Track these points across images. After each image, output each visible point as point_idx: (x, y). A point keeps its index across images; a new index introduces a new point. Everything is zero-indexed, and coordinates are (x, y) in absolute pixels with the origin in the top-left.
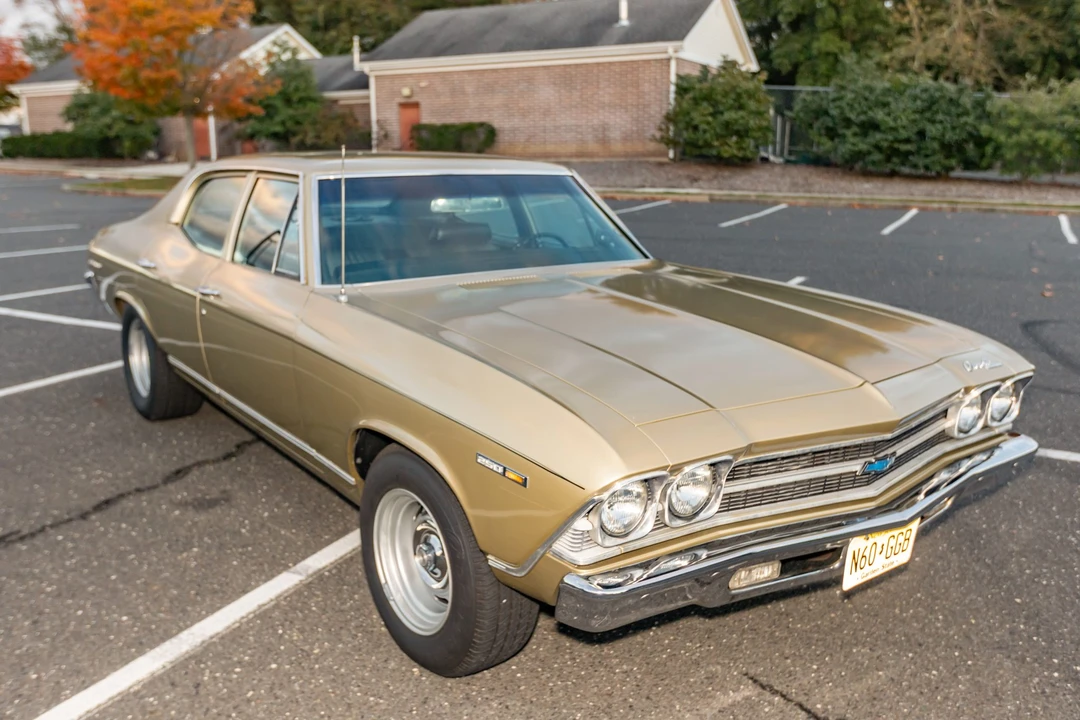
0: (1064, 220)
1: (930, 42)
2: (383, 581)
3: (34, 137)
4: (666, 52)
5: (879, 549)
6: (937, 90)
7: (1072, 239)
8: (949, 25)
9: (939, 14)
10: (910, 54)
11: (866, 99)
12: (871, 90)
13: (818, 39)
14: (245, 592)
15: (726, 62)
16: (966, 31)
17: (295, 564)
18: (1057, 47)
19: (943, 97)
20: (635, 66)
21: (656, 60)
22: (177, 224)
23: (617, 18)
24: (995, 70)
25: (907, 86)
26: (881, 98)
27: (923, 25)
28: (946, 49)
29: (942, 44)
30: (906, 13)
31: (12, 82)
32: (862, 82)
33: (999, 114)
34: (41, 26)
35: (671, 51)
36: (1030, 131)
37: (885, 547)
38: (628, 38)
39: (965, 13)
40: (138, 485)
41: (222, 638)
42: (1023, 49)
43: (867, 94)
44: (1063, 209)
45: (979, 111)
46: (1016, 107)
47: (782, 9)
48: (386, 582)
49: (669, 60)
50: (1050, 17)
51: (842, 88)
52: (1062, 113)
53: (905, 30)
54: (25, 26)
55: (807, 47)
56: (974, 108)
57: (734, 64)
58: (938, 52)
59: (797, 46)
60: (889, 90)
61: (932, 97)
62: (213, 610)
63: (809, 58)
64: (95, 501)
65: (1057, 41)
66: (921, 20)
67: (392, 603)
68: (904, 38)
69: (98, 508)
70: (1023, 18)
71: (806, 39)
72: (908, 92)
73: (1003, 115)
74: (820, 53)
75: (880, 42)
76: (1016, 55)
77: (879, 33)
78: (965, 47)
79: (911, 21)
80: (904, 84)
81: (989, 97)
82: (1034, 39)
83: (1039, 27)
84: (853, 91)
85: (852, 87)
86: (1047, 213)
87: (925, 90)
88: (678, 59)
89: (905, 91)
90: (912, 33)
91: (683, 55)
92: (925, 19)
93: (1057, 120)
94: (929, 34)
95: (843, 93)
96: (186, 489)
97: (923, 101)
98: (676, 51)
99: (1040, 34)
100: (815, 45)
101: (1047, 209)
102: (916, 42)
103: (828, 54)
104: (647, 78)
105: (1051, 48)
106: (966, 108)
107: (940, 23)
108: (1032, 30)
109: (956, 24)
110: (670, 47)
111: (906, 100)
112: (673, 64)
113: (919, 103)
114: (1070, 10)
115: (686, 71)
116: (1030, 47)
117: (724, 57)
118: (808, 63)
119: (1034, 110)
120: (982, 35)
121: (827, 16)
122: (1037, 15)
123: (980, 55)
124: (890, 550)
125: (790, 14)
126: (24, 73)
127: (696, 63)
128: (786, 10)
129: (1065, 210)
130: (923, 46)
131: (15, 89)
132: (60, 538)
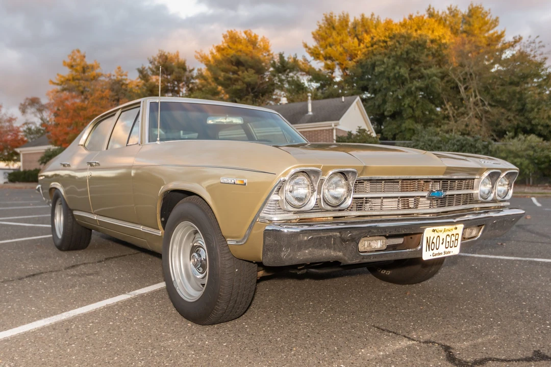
0: (534, 200)
1: (459, 122)
2: (173, 279)
3: (25, 172)
4: (331, 126)
5: (441, 241)
6: (464, 140)
7: (539, 205)
8: (468, 115)
9: (462, 110)
10: (450, 128)
11: (430, 145)
12: (432, 141)
13: (404, 123)
14: (100, 301)
15: (360, 129)
16: (476, 117)
17: (129, 292)
18: (521, 124)
19: (466, 143)
20: (316, 133)
21: (326, 130)
22: (82, 145)
23: (307, 112)
24: (492, 136)
25: (449, 139)
26: (437, 145)
27: (455, 115)
28: (467, 126)
29: (465, 123)
30: (447, 109)
31: (17, 147)
32: (427, 137)
33: (496, 151)
34: (33, 123)
35: (333, 125)
36: (512, 159)
37: (445, 240)
38: (312, 120)
39: (474, 109)
40: (51, 270)
41: (85, 314)
42: (504, 124)
43: (430, 143)
44: (533, 194)
45: (486, 150)
46: (504, 147)
47: (386, 109)
48: (175, 280)
49: (332, 129)
50: (516, 111)
51: (418, 140)
52: (526, 150)
53: (447, 117)
54: (26, 124)
55: (400, 126)
56: (483, 149)
57: (364, 130)
58: (463, 127)
59: (395, 126)
60: (441, 141)
61: (462, 143)
62: (82, 306)
63: (401, 132)
64: (27, 274)
65: (521, 121)
66: (454, 113)
67: (178, 291)
68: (446, 121)
69: (29, 276)
70: (503, 110)
71: (399, 122)
72: (450, 141)
73: (498, 152)
74: (406, 129)
75: (435, 123)
76: (501, 128)
77: (434, 120)
78: (476, 125)
79: (449, 113)
80: (447, 138)
81: (490, 143)
82: (510, 121)
83: (511, 115)
84: (423, 142)
85: (422, 140)
86: (525, 197)
87: (458, 141)
88: (336, 129)
89: (448, 141)
90: (450, 119)
91: (339, 127)
92: (456, 112)
93: (525, 153)
94: (458, 119)
95: (418, 142)
96: (76, 271)
97: (458, 145)
98: (335, 126)
99: (512, 118)
100: (403, 125)
101: (525, 195)
102: (452, 123)
103: (410, 129)
104: (322, 138)
105: (518, 125)
106: (479, 148)
107: (463, 114)
108: (508, 116)
109: (471, 114)
110: (333, 123)
111: (449, 146)
112: (335, 131)
113: (456, 146)
114: (526, 107)
115: (341, 135)
116: (508, 124)
117: (360, 127)
118: (400, 134)
119: (513, 148)
120: (484, 119)
121: (408, 112)
122: (509, 110)
123: (484, 129)
124: (447, 243)
125: (390, 111)
126: (22, 143)
127: (346, 132)
128: (388, 109)
129: (533, 195)
130: (456, 124)
131: (18, 150)
132: (6, 285)
